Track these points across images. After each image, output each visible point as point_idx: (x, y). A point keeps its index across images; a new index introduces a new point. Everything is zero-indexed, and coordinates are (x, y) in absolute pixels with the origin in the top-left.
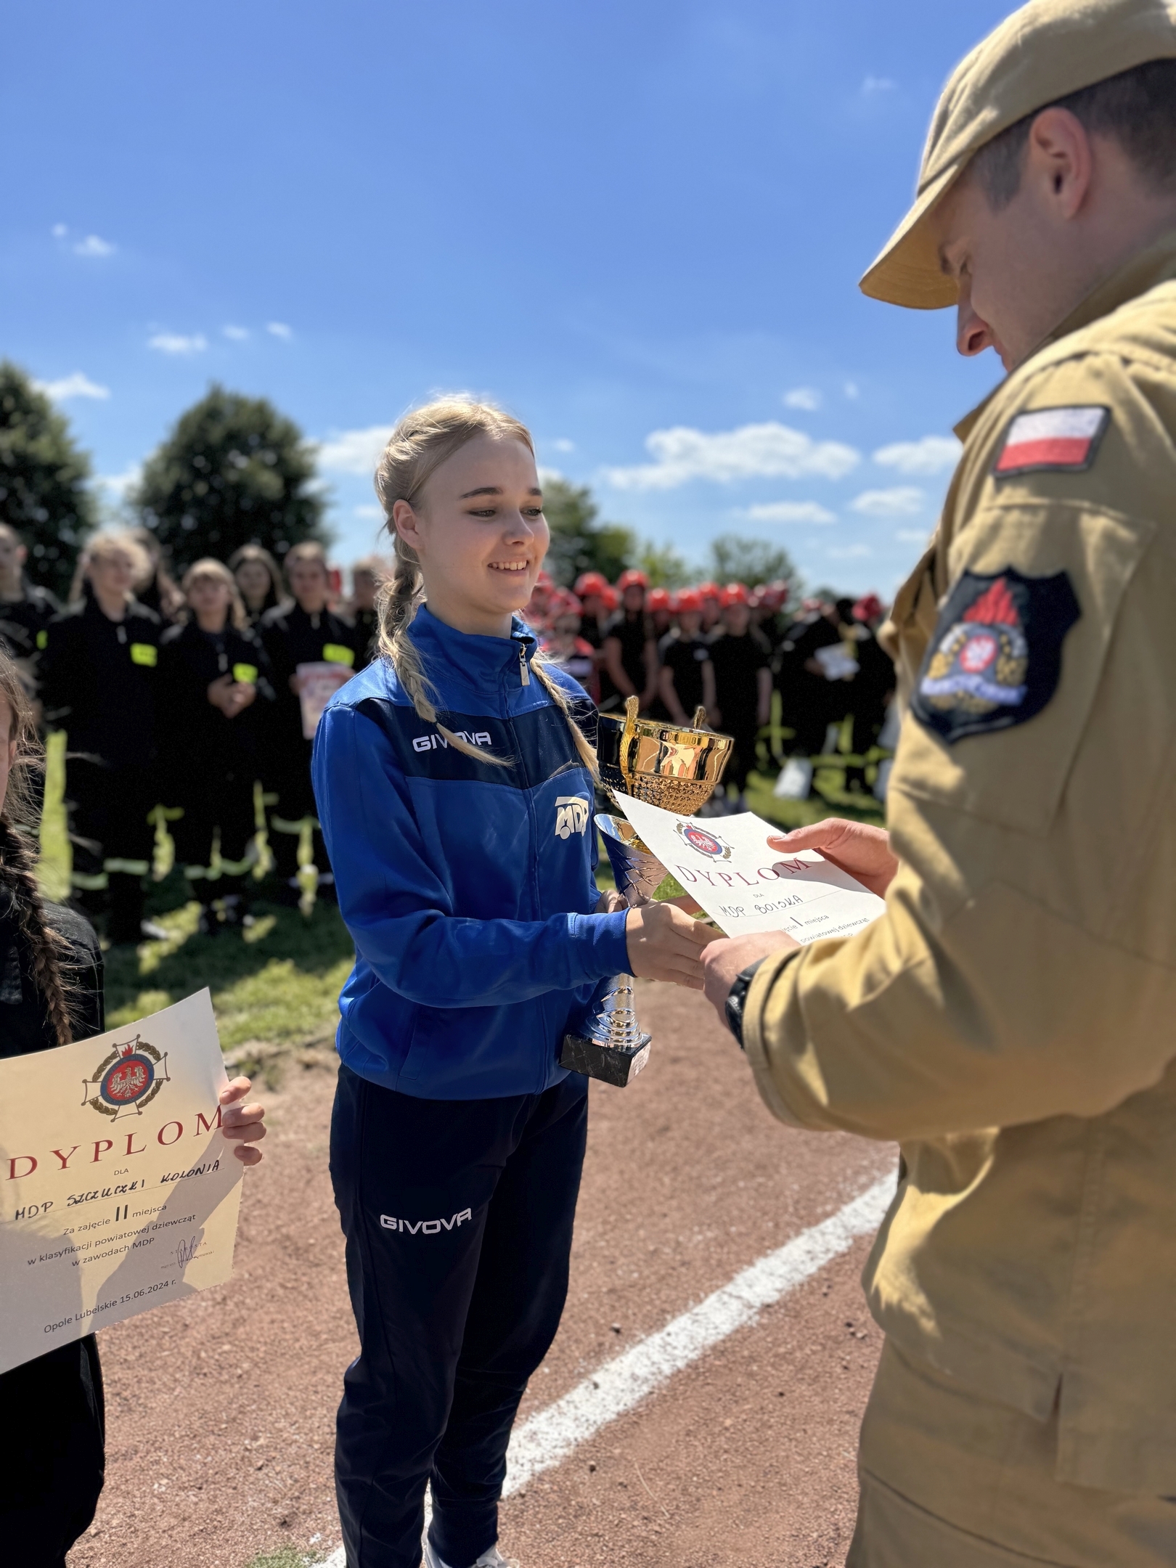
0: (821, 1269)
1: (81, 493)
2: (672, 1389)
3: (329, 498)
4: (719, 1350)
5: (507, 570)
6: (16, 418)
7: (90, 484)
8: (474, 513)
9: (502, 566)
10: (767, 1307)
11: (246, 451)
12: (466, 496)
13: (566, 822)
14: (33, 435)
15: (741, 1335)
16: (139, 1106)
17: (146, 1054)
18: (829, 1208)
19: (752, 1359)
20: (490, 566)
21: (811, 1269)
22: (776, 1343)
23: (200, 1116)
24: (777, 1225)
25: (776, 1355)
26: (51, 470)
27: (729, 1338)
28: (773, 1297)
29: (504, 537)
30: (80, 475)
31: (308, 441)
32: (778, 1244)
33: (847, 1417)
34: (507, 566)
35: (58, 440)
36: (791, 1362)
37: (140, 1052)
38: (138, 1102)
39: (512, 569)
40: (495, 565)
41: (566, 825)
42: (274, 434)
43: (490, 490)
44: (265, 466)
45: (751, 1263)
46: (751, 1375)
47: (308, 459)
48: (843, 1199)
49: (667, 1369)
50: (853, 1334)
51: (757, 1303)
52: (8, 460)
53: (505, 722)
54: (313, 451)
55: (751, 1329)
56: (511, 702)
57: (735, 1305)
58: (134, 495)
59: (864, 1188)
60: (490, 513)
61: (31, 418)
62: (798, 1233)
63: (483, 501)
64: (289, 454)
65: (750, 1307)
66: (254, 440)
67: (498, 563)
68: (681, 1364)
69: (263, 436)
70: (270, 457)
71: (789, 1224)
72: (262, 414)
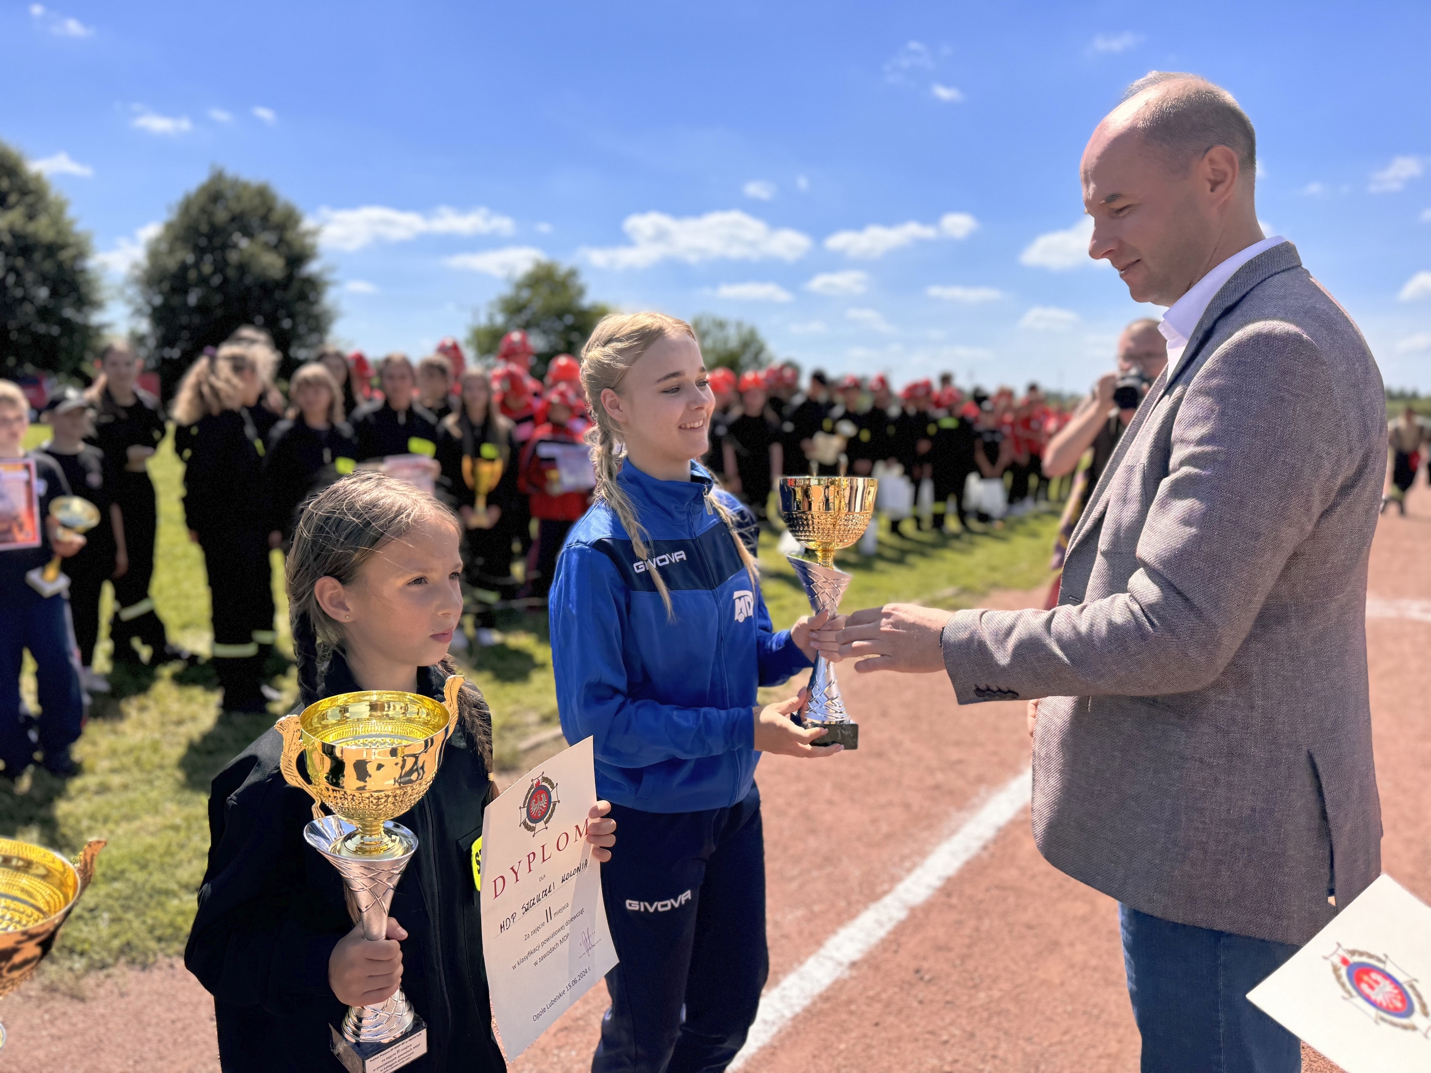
0: (889, 933)
1: (83, 271)
2: (795, 1027)
4: (825, 997)
5: (692, 428)
6: (13, 198)
7: (93, 263)
8: (665, 392)
9: (688, 426)
10: (853, 965)
11: (247, 233)
12: (659, 381)
13: (741, 610)
14: (31, 217)
15: (838, 986)
16: (546, 823)
17: (546, 785)
18: (886, 887)
19: (850, 1002)
20: (680, 427)
21: (881, 933)
22: (865, 989)
23: (577, 827)
24: (849, 904)
25: (868, 997)
26: (52, 250)
27: (830, 988)
28: (857, 956)
29: (688, 406)
30: (82, 254)
31: (308, 223)
32: (853, 916)
33: (927, 1036)
34: (692, 425)
35: (57, 221)
36: (879, 1001)
37: (544, 784)
38: (545, 819)
39: (696, 427)
40: (683, 426)
41: (741, 612)
42: (276, 217)
43: (675, 375)
44: (267, 246)
45: (834, 932)
46: (851, 1013)
47: (309, 241)
48: (895, 880)
49: (788, 1014)
50: (922, 979)
51: (846, 961)
52: (7, 239)
53: (693, 541)
54: (314, 233)
55: (845, 982)
56: (696, 524)
57: (830, 965)
58: (137, 273)
59: (909, 871)
60: (676, 390)
61: (30, 199)
62: (866, 907)
63: (673, 382)
64: (290, 235)
65: (840, 964)
66: (255, 222)
67: (685, 424)
68: (798, 1009)
69: (265, 219)
70: (270, 237)
71: (858, 902)
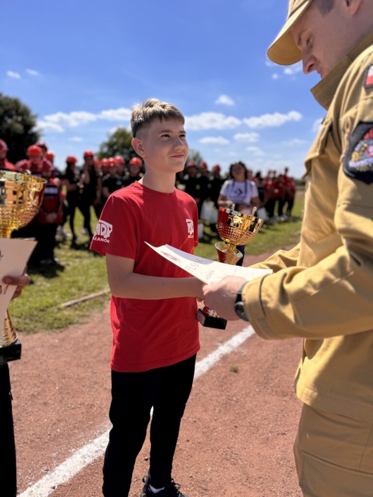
3: (41, 133)
11: (11, 117)
42: (20, 111)
44: (17, 121)
64: (27, 117)
66: (14, 112)
69: (17, 111)
70: (20, 119)
72: (16, 103)
